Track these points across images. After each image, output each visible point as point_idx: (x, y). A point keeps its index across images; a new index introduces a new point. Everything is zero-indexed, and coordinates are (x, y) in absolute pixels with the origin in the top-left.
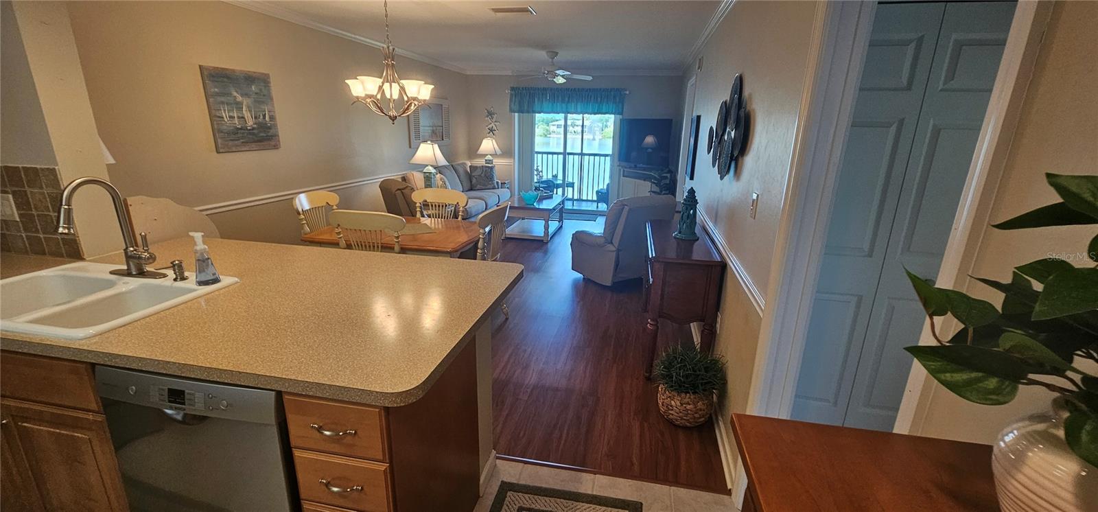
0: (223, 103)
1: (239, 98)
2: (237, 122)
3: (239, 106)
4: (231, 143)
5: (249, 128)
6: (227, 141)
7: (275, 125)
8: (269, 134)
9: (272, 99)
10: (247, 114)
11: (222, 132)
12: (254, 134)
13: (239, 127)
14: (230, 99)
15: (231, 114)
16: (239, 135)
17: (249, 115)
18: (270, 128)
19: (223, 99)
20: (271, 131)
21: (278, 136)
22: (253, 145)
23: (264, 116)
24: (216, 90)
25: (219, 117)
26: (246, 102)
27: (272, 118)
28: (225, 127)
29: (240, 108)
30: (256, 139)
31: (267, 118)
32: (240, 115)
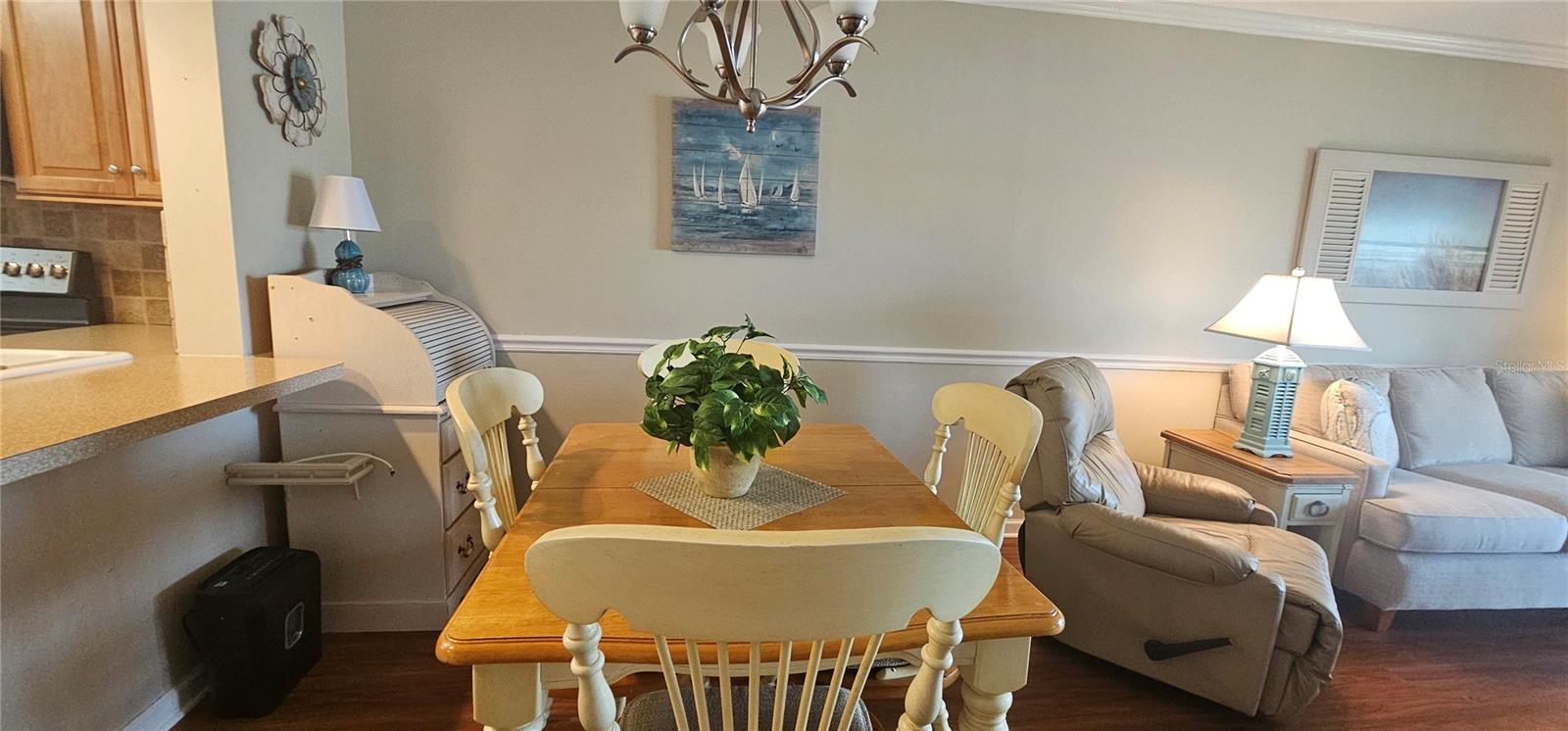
0: (698, 163)
1: (736, 155)
2: (720, 199)
3: (731, 169)
4: (698, 236)
5: (744, 211)
6: (692, 231)
7: (811, 211)
8: (791, 226)
9: (815, 157)
10: (745, 185)
11: (683, 215)
12: (753, 223)
13: (725, 207)
14: (717, 156)
15: (710, 184)
16: (720, 223)
17: (752, 187)
18: (795, 214)
19: (700, 156)
20: (798, 220)
21: (814, 231)
22: (748, 244)
23: (787, 191)
24: (690, 139)
25: (685, 188)
26: (748, 161)
27: (805, 195)
28: (692, 207)
29: (734, 173)
30: (757, 233)
31: (794, 194)
32: (731, 187)
